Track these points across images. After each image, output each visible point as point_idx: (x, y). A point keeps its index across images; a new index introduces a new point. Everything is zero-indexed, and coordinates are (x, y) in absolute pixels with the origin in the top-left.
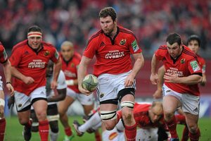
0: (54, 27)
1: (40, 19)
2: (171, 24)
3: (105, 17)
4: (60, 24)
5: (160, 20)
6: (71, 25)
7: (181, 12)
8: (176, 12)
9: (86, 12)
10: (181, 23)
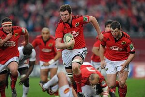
0: (26, 16)
1: (16, 10)
2: (106, 14)
3: (64, 11)
4: (30, 14)
5: (98, 11)
6: (37, 14)
7: (113, 5)
8: (110, 5)
9: (48, 5)
10: (113, 13)
